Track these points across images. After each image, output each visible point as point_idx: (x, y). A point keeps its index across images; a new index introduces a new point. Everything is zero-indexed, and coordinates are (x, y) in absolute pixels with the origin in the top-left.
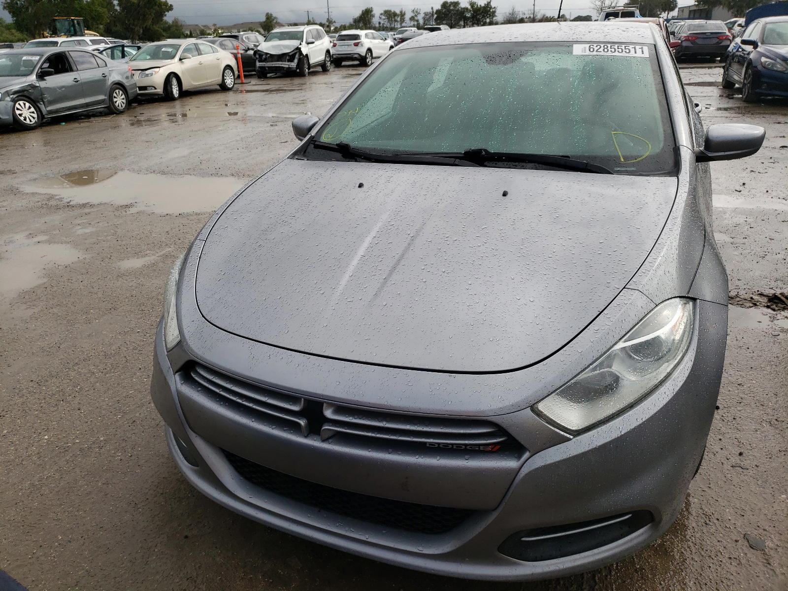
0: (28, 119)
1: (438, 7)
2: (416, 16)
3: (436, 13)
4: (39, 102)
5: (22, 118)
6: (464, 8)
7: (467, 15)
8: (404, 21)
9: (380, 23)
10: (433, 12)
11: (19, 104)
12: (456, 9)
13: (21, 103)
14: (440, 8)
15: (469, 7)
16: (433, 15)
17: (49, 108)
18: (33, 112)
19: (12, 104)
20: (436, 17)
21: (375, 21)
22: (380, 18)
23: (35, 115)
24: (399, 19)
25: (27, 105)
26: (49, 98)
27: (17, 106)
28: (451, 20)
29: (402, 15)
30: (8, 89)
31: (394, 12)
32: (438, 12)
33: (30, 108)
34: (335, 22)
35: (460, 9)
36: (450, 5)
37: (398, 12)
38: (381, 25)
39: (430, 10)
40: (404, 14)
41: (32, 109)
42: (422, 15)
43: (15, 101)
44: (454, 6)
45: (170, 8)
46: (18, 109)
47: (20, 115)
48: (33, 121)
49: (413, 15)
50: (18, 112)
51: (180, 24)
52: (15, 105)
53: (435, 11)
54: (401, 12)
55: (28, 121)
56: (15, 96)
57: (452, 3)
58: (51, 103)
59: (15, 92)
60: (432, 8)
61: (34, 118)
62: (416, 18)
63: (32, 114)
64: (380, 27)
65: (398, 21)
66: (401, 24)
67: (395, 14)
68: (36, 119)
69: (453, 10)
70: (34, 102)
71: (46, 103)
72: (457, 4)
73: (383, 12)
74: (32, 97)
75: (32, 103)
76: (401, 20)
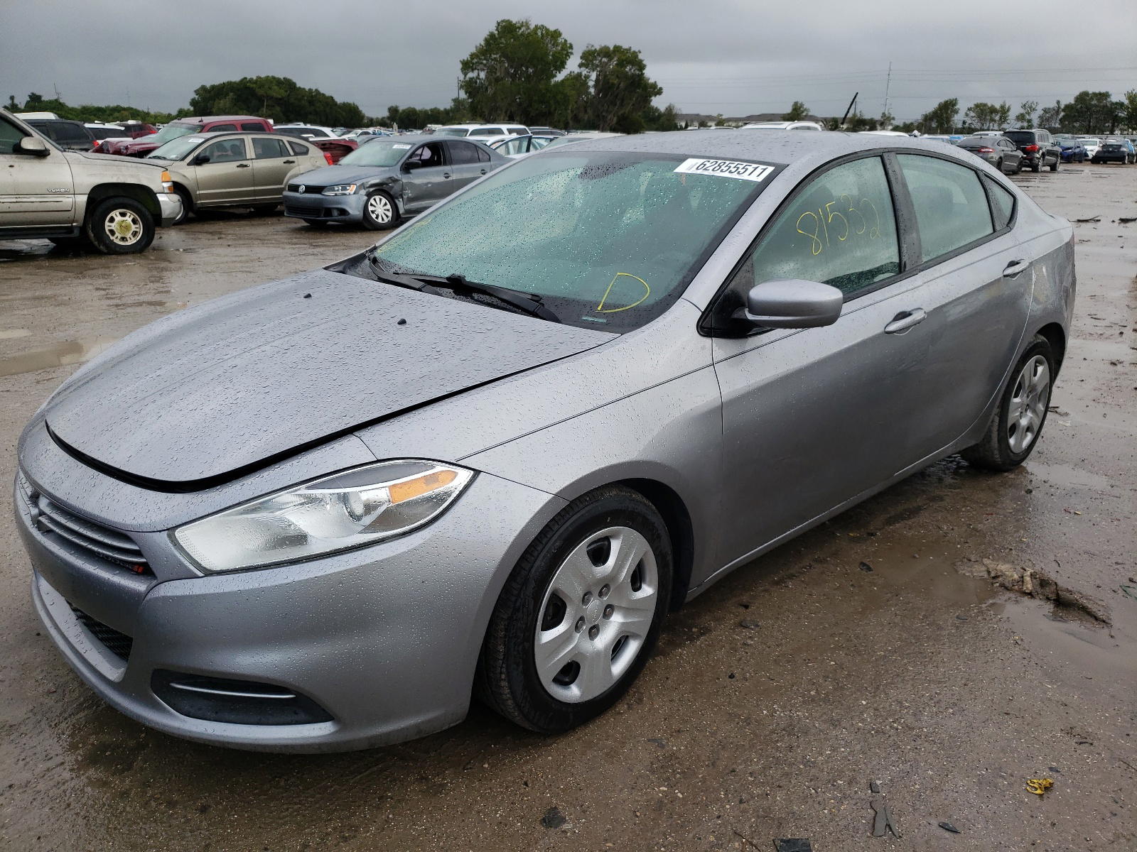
0: (380, 218)
1: (1070, 100)
2: (1029, 114)
3: (1063, 110)
4: (397, 198)
5: (374, 216)
6: (1117, 103)
7: (1120, 114)
8: (1005, 120)
9: (964, 123)
10: (1059, 107)
11: (375, 200)
12: (1102, 104)
13: (377, 198)
14: (1073, 102)
15: (1126, 102)
16: (1057, 113)
17: (408, 207)
18: (388, 210)
19: (366, 198)
20: (1064, 116)
21: (958, 120)
22: (967, 115)
23: (390, 214)
24: (997, 118)
25: (384, 200)
26: (410, 195)
27: (372, 201)
28: (1090, 122)
29: (1004, 111)
30: (364, 181)
31: (992, 106)
32: (1068, 107)
33: (386, 204)
34: (894, 119)
35: (1108, 104)
36: (1092, 99)
37: (998, 106)
38: (967, 125)
39: (1053, 105)
40: (1008, 110)
41: (388, 206)
42: (1040, 112)
43: (369, 195)
44: (1098, 100)
45: (659, 92)
46: (371, 205)
47: (373, 212)
48: (386, 220)
49: (1022, 111)
50: (371, 208)
51: (674, 112)
52: (368, 201)
53: (1062, 107)
54: (1002, 107)
55: (380, 220)
56: (371, 189)
57: (1095, 94)
58: (411, 200)
59: (372, 186)
60: (1058, 102)
61: (387, 216)
62: (1027, 117)
63: (386, 212)
64: (964, 128)
65: (995, 121)
66: (1000, 125)
67: (993, 110)
68: (390, 218)
69: (1095, 106)
70: (392, 198)
71: (405, 200)
72: (1105, 96)
73: (973, 106)
74: (392, 193)
75: (389, 198)
76: (1001, 119)
